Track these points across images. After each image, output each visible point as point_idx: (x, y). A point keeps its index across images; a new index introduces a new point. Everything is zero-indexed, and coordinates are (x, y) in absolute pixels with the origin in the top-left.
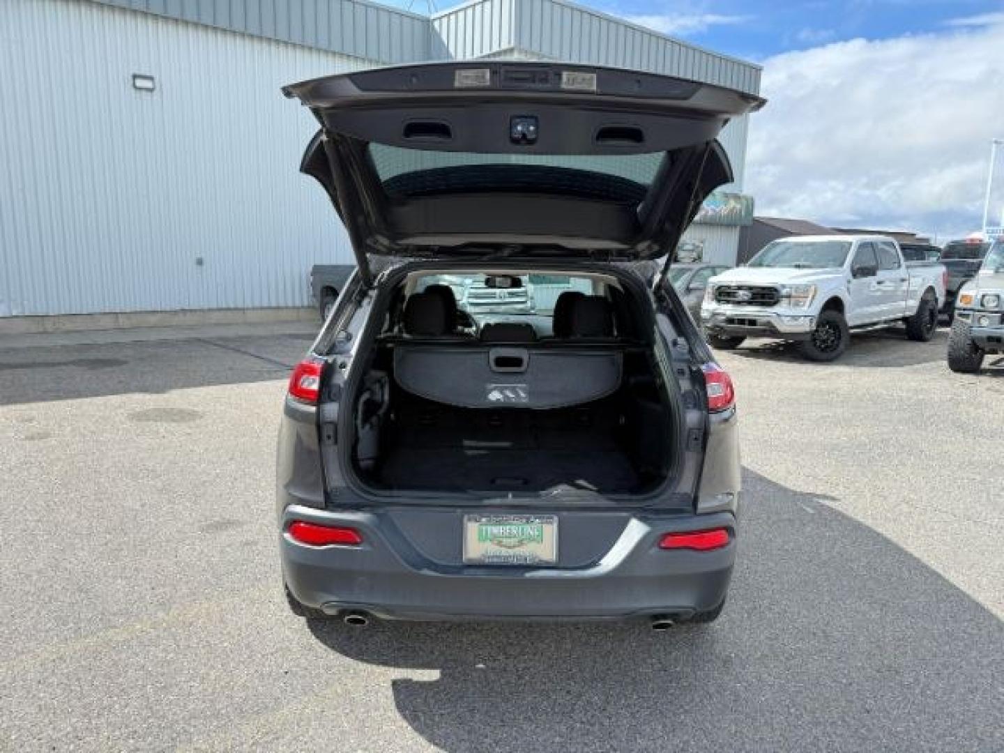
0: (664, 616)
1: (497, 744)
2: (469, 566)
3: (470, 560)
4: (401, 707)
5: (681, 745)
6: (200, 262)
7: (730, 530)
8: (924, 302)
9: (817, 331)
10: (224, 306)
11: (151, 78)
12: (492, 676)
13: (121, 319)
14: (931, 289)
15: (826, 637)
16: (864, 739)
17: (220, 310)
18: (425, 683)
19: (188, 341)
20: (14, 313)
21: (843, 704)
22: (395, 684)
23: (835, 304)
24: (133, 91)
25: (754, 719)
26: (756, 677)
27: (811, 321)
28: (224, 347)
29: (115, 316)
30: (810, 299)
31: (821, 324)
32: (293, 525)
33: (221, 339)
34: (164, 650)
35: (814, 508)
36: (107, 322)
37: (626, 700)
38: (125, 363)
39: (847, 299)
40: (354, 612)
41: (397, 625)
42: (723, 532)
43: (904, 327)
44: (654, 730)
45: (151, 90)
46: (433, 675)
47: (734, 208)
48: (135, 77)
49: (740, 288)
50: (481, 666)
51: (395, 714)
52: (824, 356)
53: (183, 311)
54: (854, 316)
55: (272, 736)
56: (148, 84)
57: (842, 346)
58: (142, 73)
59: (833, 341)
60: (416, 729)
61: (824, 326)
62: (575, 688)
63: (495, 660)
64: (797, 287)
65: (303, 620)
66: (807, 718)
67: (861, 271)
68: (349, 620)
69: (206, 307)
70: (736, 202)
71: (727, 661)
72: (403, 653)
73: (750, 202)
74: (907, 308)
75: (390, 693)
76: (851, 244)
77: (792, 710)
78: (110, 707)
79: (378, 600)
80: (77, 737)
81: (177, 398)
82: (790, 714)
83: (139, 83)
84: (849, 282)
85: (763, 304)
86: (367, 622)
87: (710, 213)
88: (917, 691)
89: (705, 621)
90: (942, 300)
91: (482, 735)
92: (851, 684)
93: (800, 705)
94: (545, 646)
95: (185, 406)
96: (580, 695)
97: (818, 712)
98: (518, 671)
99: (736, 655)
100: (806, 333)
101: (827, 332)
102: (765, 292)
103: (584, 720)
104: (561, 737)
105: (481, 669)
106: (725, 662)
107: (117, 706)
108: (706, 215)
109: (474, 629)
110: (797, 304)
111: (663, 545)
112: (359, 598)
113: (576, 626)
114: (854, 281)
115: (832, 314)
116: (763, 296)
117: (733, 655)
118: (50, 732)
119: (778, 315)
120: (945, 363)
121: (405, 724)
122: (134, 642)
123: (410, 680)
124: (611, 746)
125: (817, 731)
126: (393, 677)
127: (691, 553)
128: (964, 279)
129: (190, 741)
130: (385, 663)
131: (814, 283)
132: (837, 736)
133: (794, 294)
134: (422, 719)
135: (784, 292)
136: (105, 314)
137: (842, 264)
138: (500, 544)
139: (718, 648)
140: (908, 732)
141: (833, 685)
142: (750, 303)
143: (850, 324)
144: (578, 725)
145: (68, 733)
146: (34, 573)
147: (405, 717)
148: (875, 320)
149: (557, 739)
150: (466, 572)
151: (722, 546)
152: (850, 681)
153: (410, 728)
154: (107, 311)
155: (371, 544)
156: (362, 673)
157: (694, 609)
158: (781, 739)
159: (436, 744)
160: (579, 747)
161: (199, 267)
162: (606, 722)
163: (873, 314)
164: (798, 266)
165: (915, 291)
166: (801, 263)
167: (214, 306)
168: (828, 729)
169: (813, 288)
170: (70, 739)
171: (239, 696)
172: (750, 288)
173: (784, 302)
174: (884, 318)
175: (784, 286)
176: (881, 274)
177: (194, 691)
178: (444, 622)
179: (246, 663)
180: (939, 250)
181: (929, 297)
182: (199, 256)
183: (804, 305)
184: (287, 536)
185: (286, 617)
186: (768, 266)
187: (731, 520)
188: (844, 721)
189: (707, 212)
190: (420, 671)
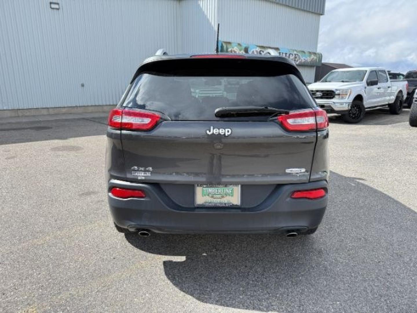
0: (293, 231)
1: (212, 291)
2: (198, 208)
3: (199, 205)
4: (167, 274)
5: (301, 291)
6: (83, 85)
7: (325, 189)
8: (397, 97)
9: (351, 110)
10: (94, 104)
11: (58, 4)
12: (210, 260)
13: (51, 110)
14: (401, 92)
15: (366, 240)
16: (388, 288)
17: (92, 106)
18: (179, 262)
19: (79, 119)
20: (5, 108)
21: (377, 271)
22: (165, 263)
23: (359, 98)
24: (50, 10)
25: (335, 278)
26: (334, 259)
27: (349, 105)
28: (94, 121)
29: (47, 109)
30: (348, 96)
31: (352, 107)
32: (112, 189)
33: (93, 118)
34: (59, 248)
35: (355, 184)
36: (45, 112)
37: (273, 270)
38: (51, 128)
39: (364, 96)
40: (144, 230)
41: (166, 236)
42: (323, 190)
43: (388, 108)
44: (287, 284)
45: (58, 9)
46: (183, 259)
47: (313, 59)
48: (51, 3)
49: (317, 91)
50: (205, 254)
51: (164, 277)
52: (354, 120)
53: (77, 106)
54: (368, 103)
55: (106, 288)
56: (56, 6)
57: (362, 117)
58: (54, 1)
59: (358, 114)
60: (174, 284)
61: (354, 108)
62: (249, 264)
63: (211, 252)
64: (343, 90)
65: (123, 234)
66: (360, 278)
67: (371, 83)
68: (141, 234)
69: (86, 105)
70: (314, 56)
71: (320, 252)
72: (169, 249)
73: (320, 56)
74: (390, 100)
75: (162, 267)
76: (366, 71)
77: (353, 275)
78: (32, 274)
79: (154, 224)
80: (15, 289)
81: (72, 142)
82: (352, 276)
83: (53, 6)
84: (365, 88)
85: (327, 98)
86: (150, 235)
87: (303, 61)
88: (412, 265)
89: (309, 234)
90: (405, 96)
91: (205, 287)
92: (379, 262)
93: (356, 272)
94: (234, 245)
95: (75, 144)
96: (251, 268)
97: (365, 275)
98: (222, 256)
99: (324, 249)
100: (347, 111)
101: (355, 110)
102: (328, 93)
103: (254, 279)
104: (243, 287)
105: (205, 256)
106: (319, 252)
107: (35, 274)
108: (301, 62)
109: (201, 238)
110: (342, 98)
111: (293, 197)
112: (145, 223)
113: (248, 236)
114: (368, 88)
115: (358, 102)
116: (327, 95)
117: (323, 249)
118: (3, 286)
119: (334, 103)
120: (408, 123)
121: (169, 282)
122: (46, 245)
123: (172, 261)
124: (267, 292)
125: (366, 284)
126: (164, 260)
127: (307, 200)
128: (415, 87)
129: (68, 290)
130: (160, 254)
131: (350, 88)
132: (376, 286)
133: (341, 93)
134: (177, 279)
135: (337, 92)
136: (43, 108)
137: (362, 80)
138: (212, 197)
139: (315, 246)
140: (409, 284)
141: (371, 262)
142: (321, 98)
143: (366, 106)
144: (251, 282)
145: (11, 287)
146: (3, 215)
147: (169, 279)
148: (376, 105)
149: (241, 289)
150: (197, 210)
151: (322, 197)
152: (379, 261)
153: (171, 284)
154: (44, 107)
155: (150, 197)
156: (149, 258)
157: (308, 227)
158: (349, 288)
159: (184, 291)
160: (252, 292)
161: (83, 88)
162: (265, 280)
163: (375, 103)
164: (343, 81)
165: (394, 92)
166: (344, 80)
167: (90, 105)
168: (371, 283)
169: (350, 91)
170: (12, 290)
171: (92, 269)
172: (322, 91)
173: (337, 97)
174: (380, 104)
175: (337, 90)
176: (379, 85)
177: (71, 267)
178: (188, 235)
179: (96, 254)
180: (403, 75)
181: (400, 95)
182: (82, 83)
183: (345, 98)
184: (110, 194)
185: (116, 233)
186: (330, 82)
187: (326, 185)
188: (378, 279)
189: (302, 60)
190: (176, 257)
